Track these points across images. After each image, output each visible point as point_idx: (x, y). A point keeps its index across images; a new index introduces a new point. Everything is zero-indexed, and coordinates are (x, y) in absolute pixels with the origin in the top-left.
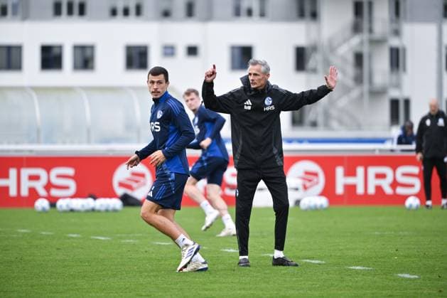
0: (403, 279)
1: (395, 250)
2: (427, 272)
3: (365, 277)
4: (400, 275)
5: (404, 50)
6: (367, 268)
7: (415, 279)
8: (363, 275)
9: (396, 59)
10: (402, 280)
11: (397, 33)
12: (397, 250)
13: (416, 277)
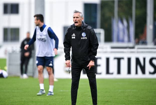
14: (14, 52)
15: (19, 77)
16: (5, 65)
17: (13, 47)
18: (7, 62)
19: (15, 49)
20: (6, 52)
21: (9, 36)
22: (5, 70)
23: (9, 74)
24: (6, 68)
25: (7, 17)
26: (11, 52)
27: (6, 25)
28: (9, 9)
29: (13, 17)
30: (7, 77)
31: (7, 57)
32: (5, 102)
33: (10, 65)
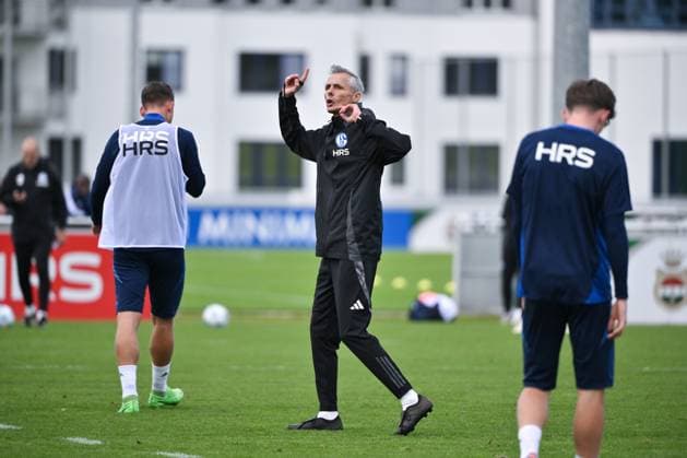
0: (77, 446)
1: (61, 396)
2: (118, 434)
3: (9, 442)
4: (70, 439)
5: (74, 54)
6: (14, 427)
7: (98, 446)
8: (8, 438)
9: (60, 69)
10: (75, 447)
11: (61, 24)
12: (65, 397)
13: (99, 442)
14: (479, 230)
15: (496, 319)
16: (449, 278)
17: (475, 215)
18: (456, 268)
19: (482, 220)
20: (451, 231)
21: (464, 172)
22: (449, 295)
23: (462, 307)
24: (453, 287)
25: (454, 106)
26: (468, 229)
27: (454, 135)
28: (463, 77)
29: (478, 107)
30: (454, 320)
31: (454, 248)
32: (447, 407)
33: (464, 275)
